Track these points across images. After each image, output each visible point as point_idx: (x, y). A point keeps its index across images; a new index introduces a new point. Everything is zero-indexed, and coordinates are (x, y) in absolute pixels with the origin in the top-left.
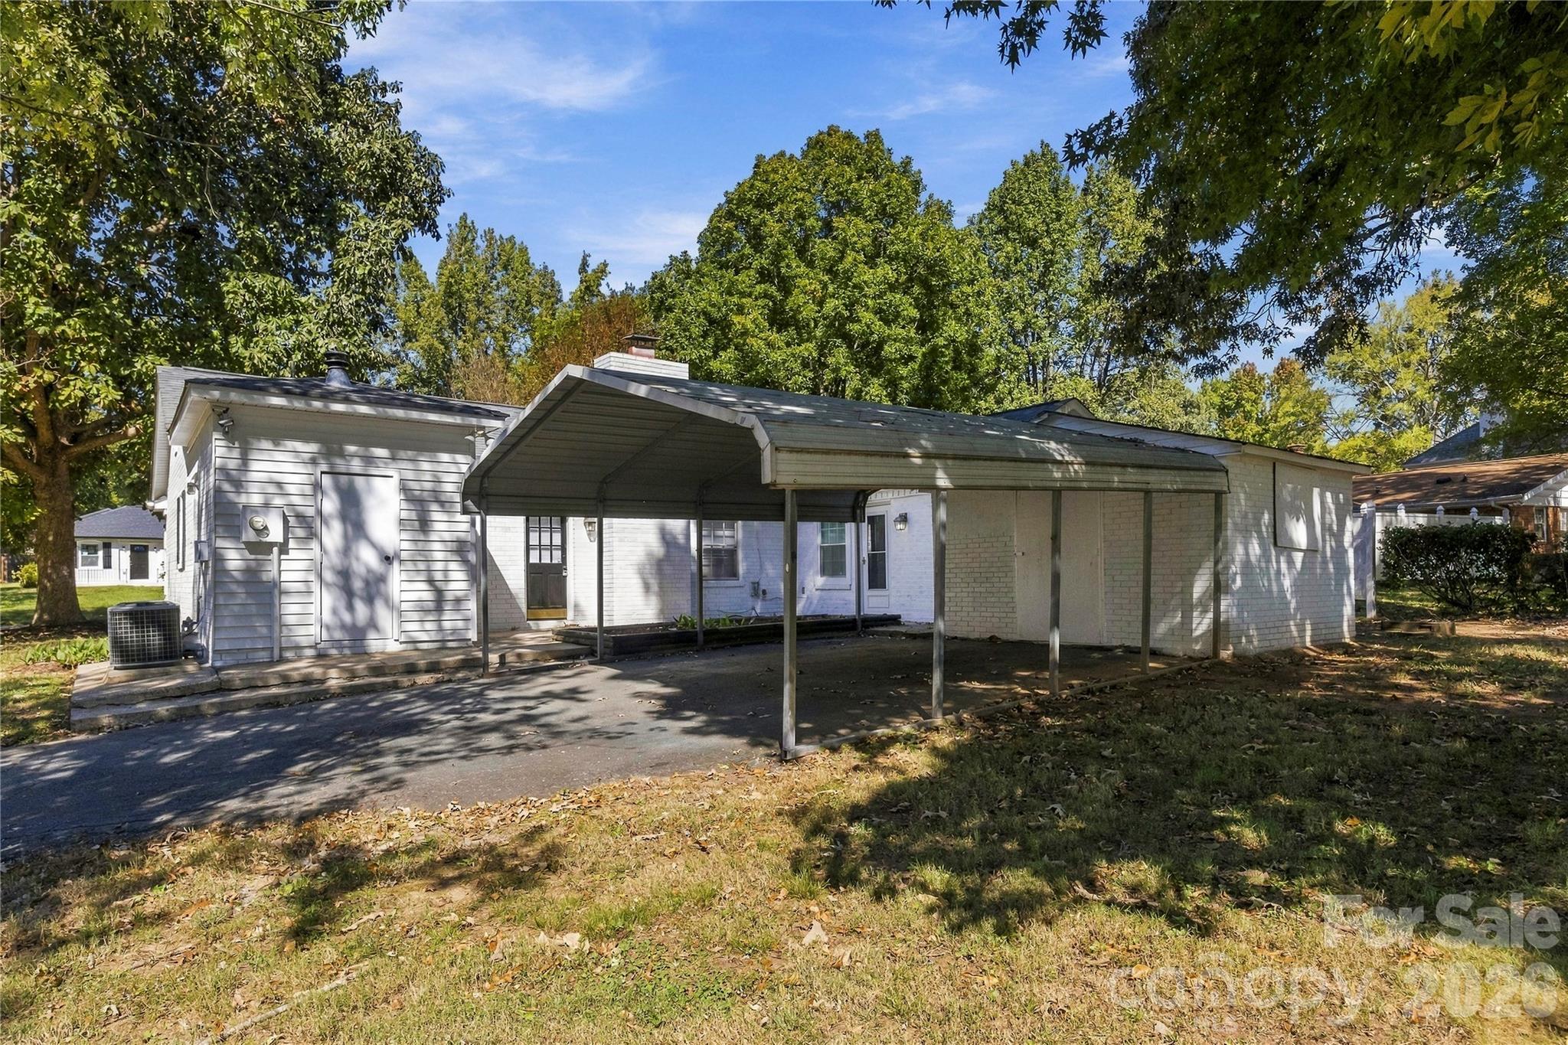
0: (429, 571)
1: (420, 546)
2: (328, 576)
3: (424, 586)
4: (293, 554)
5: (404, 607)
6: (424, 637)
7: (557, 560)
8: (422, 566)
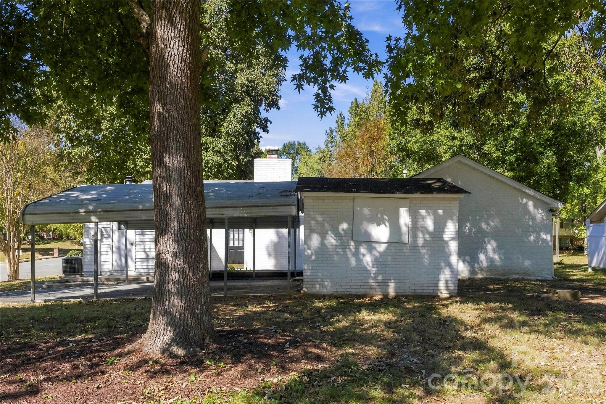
0: (144, 248)
1: (141, 240)
2: (114, 249)
3: (143, 253)
4: (105, 243)
5: (137, 260)
6: (142, 270)
7: (241, 244)
8: (142, 247)
